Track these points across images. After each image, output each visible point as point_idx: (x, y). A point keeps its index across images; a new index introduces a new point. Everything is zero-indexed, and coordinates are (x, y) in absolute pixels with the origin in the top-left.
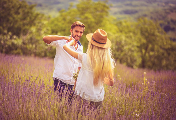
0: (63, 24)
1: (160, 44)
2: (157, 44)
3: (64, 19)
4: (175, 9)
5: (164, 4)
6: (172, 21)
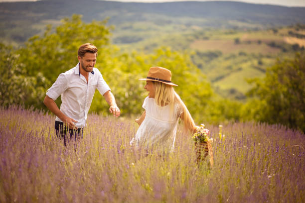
0: (36, 58)
1: (190, 89)
3: (38, 51)
4: (201, 33)
5: (184, 27)
6: (198, 54)
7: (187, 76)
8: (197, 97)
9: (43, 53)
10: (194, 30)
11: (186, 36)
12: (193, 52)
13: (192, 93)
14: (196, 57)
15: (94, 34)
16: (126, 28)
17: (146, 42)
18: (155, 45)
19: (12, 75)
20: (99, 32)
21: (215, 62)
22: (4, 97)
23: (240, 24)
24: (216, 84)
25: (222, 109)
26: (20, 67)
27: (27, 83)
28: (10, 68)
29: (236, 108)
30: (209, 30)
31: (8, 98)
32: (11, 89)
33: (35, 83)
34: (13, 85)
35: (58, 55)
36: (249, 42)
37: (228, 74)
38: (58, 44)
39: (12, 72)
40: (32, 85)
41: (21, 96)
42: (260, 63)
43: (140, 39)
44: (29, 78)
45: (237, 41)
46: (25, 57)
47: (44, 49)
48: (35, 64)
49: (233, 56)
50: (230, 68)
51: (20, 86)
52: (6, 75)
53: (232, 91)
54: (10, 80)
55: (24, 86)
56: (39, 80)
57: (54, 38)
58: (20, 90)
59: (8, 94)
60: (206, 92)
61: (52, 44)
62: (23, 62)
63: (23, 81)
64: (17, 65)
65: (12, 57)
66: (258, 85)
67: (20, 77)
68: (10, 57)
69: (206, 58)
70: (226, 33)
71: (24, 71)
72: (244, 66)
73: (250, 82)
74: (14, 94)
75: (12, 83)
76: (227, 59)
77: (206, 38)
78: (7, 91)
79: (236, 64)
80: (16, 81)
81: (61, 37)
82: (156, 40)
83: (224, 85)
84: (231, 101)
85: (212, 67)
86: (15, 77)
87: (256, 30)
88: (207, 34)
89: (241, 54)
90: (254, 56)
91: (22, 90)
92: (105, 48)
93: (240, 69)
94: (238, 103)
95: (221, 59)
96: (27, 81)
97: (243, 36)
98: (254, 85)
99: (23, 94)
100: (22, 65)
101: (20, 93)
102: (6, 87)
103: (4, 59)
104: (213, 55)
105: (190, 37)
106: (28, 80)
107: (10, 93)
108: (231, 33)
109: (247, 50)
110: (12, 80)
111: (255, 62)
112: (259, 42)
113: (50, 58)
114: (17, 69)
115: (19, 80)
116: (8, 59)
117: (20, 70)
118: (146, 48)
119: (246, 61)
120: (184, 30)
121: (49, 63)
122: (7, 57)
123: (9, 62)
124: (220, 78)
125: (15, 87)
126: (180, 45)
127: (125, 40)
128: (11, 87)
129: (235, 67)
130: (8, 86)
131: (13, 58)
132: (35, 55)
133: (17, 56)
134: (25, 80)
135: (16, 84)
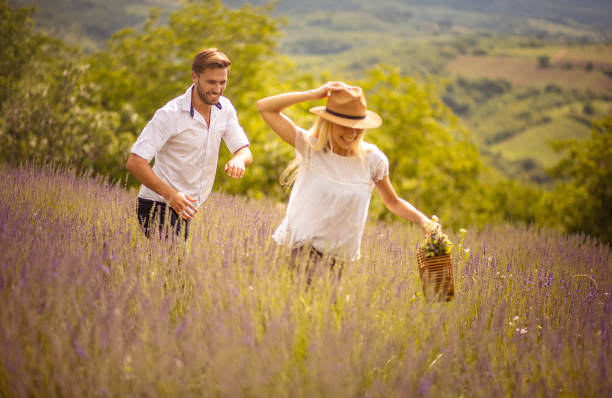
0: (125, 74)
1: (436, 153)
2: (428, 153)
3: (130, 61)
4: (472, 43)
5: (436, 27)
6: (462, 83)
7: (430, 129)
8: (448, 171)
9: (141, 65)
10: (457, 34)
11: (440, 45)
12: (452, 79)
13: (439, 164)
14: (458, 90)
15: (244, 32)
16: (317, 23)
17: (357, 55)
18: (374, 61)
19: (72, 106)
20: (255, 27)
21: (495, 102)
22: (53, 149)
23: (552, 28)
24: (494, 149)
25: (501, 199)
26: (89, 90)
27: (100, 124)
28: (70, 91)
29: (530, 199)
30: (487, 35)
31: (61, 150)
32: (67, 135)
33: (117, 124)
34: (73, 126)
35: (170, 72)
36: (568, 66)
37: (522, 130)
38: (171, 48)
39: (73, 99)
40: (112, 128)
41: (86, 148)
42: (588, 110)
43: (345, 48)
44: (106, 114)
45: (544, 63)
46: (103, 70)
47: (141, 56)
48: (123, 86)
49: (535, 93)
50: (525, 116)
51: (85, 129)
52: (60, 106)
53: (528, 165)
54: (67, 116)
55: (95, 129)
56: (125, 119)
57: (163, 36)
58: (85, 137)
59: (61, 143)
60: (468, 164)
61: (160, 47)
62: (98, 81)
63: (93, 119)
64: (82, 87)
65: (73, 69)
66: (574, 155)
67: (89, 111)
68: (69, 69)
69: (477, 94)
70: (523, 46)
71: (97, 99)
72: (555, 113)
73: (558, 148)
74: (73, 145)
75: (71, 122)
76: (520, 98)
77: (481, 53)
78: (60, 137)
79: (539, 109)
80: (80, 119)
81: (179, 35)
82: (378, 52)
83: (511, 152)
84: (521, 185)
85: (490, 113)
86: (77, 110)
87: (584, 42)
88: (483, 44)
89: (550, 89)
90: (576, 95)
91: (89, 137)
92: (266, 62)
93: (546, 120)
94: (536, 189)
95: (507, 97)
96: (101, 120)
97: (557, 54)
98: (566, 154)
99: (92, 145)
100: (92, 85)
101: (86, 142)
102: (57, 129)
103: (57, 73)
104: (491, 89)
105: (447, 49)
106: (102, 117)
107: (64, 141)
108: (533, 45)
109: (563, 81)
110: (72, 116)
111: (579, 108)
112: (589, 67)
113: (154, 75)
114: (83, 94)
115: (85, 116)
116: (65, 73)
117: (88, 96)
118: (356, 66)
119: (559, 105)
120: (436, 33)
121: (151, 86)
122: (63, 68)
123: (66, 79)
124: (505, 136)
125: (76, 130)
126: (425, 63)
127: (314, 48)
128: (67, 130)
129: (536, 116)
130: (62, 126)
131: (76, 72)
132: (124, 68)
133: (83, 67)
134: (98, 117)
135: (79, 124)
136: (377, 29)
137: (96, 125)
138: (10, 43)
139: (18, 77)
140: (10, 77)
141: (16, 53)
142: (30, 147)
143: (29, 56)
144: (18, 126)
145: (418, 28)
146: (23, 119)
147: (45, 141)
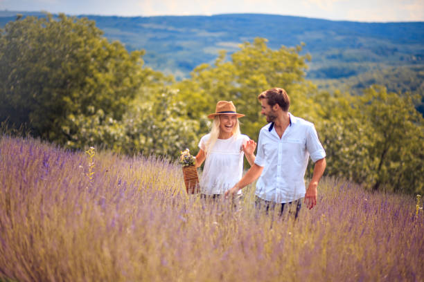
0: (203, 95)
1: (412, 145)
2: (407, 145)
3: (206, 86)
5: (414, 58)
9: (213, 89)
11: (417, 70)
16: (334, 57)
17: (361, 78)
18: (372, 82)
19: (168, 117)
20: (289, 62)
22: (156, 145)
26: (179, 106)
27: (186, 128)
28: (166, 107)
31: (161, 145)
32: (165, 135)
33: (197, 128)
34: (168, 130)
35: (233, 92)
38: (233, 77)
39: (168, 112)
40: (194, 131)
41: (178, 144)
43: (353, 73)
44: (190, 121)
46: (188, 92)
47: (215, 84)
48: (202, 102)
51: (177, 132)
52: (161, 117)
54: (164, 123)
55: (183, 132)
56: (203, 125)
57: (228, 70)
58: (177, 137)
59: (161, 141)
61: (226, 76)
62: (184, 100)
63: (182, 126)
64: (174, 104)
65: (168, 92)
67: (179, 119)
68: (166, 92)
71: (184, 112)
74: (169, 142)
75: (167, 127)
78: (160, 137)
80: (173, 125)
81: (239, 68)
82: (375, 76)
86: (171, 119)
91: (179, 137)
92: (296, 85)
96: (187, 125)
99: (182, 142)
100: (181, 103)
101: (177, 140)
102: (158, 132)
103: (158, 95)
106: (188, 124)
107: (163, 140)
110: (168, 123)
113: (222, 95)
114: (175, 108)
115: (177, 123)
116: (163, 95)
117: (178, 110)
118: (360, 86)
120: (414, 63)
122: (162, 92)
123: (165, 100)
125: (171, 132)
126: (407, 83)
128: (165, 132)
130: (162, 130)
131: (171, 95)
132: (203, 91)
133: (175, 91)
134: (185, 124)
135: (172, 128)
136: (374, 60)
137: (184, 129)
138: (127, 75)
139: (133, 97)
140: (128, 97)
141: (131, 82)
142: (141, 144)
143: (140, 84)
144: (133, 130)
145: (402, 59)
146: (136, 126)
147: (150, 140)
